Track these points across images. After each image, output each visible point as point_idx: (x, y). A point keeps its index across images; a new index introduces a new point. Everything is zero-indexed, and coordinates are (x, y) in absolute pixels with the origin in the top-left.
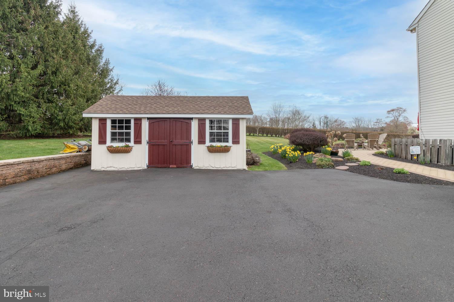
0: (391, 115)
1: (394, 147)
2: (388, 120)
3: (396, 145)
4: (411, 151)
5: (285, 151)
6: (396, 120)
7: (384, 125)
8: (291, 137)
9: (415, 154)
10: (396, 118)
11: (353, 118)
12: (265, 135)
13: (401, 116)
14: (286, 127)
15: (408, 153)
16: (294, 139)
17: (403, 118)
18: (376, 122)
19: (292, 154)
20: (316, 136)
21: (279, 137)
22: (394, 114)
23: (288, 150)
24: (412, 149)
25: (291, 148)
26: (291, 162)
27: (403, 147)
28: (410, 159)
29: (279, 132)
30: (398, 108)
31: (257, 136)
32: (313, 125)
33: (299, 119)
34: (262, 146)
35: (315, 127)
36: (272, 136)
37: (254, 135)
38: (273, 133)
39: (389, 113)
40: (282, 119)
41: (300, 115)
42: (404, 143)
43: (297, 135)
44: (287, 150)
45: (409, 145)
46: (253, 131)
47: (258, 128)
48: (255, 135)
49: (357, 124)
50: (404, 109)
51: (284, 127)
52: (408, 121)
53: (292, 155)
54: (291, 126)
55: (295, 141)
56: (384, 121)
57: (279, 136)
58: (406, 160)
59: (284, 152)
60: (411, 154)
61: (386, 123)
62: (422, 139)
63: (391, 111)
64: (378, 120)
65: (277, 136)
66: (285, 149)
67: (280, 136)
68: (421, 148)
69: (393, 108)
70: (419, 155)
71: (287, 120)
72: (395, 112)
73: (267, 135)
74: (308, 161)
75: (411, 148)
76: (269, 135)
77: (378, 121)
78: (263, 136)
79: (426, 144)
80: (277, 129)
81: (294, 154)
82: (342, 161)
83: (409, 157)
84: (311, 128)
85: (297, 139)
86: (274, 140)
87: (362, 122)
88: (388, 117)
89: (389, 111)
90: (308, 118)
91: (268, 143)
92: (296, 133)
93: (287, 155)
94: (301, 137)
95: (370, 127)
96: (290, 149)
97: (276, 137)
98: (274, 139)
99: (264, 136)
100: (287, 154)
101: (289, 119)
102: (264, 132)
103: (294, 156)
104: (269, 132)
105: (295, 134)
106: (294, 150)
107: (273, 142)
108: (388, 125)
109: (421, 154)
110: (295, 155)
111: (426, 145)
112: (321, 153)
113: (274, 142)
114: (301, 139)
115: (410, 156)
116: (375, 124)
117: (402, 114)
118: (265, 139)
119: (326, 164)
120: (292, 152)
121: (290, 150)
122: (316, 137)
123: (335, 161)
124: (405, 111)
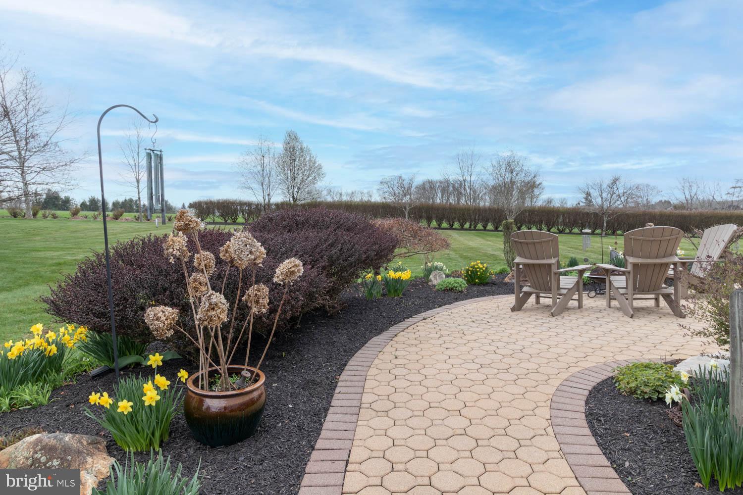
116: (731, 190)
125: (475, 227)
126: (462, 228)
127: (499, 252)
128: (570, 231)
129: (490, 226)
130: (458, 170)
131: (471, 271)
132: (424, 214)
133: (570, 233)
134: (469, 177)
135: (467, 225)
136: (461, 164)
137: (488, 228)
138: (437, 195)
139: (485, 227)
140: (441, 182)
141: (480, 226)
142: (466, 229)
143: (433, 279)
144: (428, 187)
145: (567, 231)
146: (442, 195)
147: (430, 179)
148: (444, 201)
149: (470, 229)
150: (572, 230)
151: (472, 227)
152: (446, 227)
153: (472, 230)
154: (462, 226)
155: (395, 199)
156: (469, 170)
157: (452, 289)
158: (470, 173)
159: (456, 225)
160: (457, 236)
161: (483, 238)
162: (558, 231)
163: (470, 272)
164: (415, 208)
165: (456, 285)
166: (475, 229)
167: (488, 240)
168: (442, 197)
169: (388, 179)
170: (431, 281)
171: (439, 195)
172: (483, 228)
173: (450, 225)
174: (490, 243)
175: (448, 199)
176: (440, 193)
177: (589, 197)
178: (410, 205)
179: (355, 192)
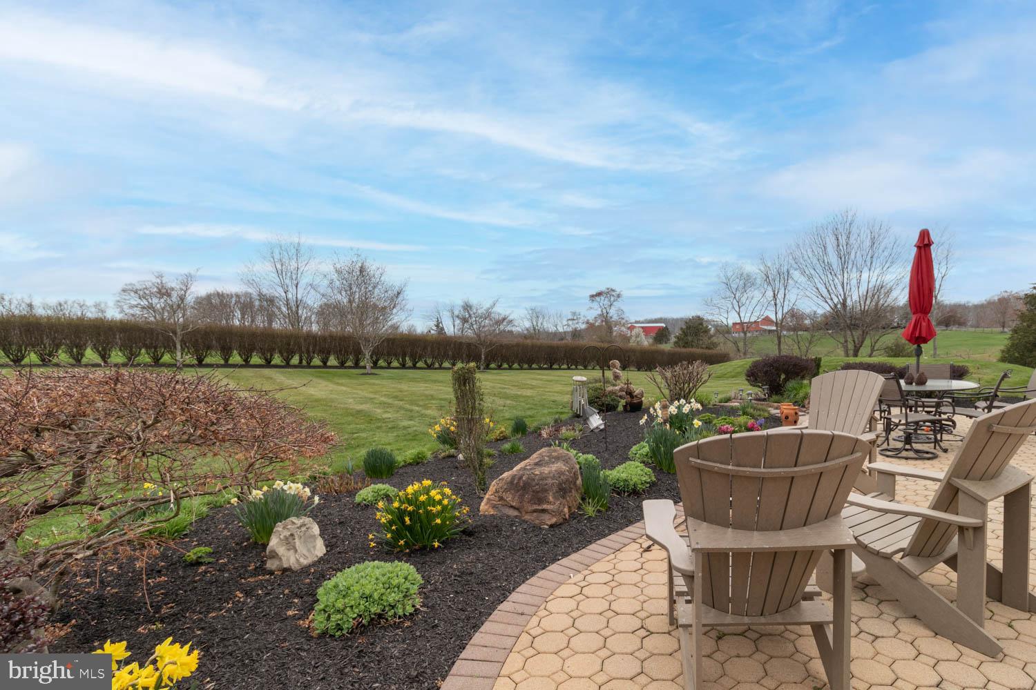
0: (595, 305)
2: (591, 316)
6: (605, 314)
7: (583, 327)
10: (605, 311)
11: (527, 310)
13: (612, 308)
17: (616, 311)
18: (570, 320)
22: (602, 302)
30: (608, 289)
32: (437, 326)
35: (442, 329)
39: (593, 301)
49: (535, 323)
50: (618, 293)
56: (584, 317)
61: (587, 322)
63: (596, 296)
64: (574, 314)
69: (599, 290)
72: (603, 298)
77: (575, 318)
84: (432, 332)
87: (544, 318)
88: (591, 308)
89: (593, 296)
95: (561, 330)
108: (591, 326)
116: (570, 323)
117: (615, 303)
124: (619, 297)
125: (309, 363)
126: (288, 365)
127: (368, 406)
128: (440, 366)
129: (332, 361)
130: (274, 275)
131: (410, 514)
132: (214, 342)
133: (441, 368)
134: (294, 287)
135: (295, 360)
136: (279, 266)
137: (329, 364)
138: (234, 315)
139: (325, 362)
140: (237, 296)
141: (317, 361)
142: (295, 367)
143: (281, 551)
144: (217, 303)
145: (437, 365)
146: (243, 315)
147: (220, 291)
148: (246, 323)
149: (300, 366)
150: (442, 364)
151: (304, 363)
152: (257, 363)
153: (303, 367)
154: (287, 360)
155: (155, 317)
156: (294, 278)
157: (380, 616)
158: (295, 282)
159: (277, 360)
160: (282, 378)
161: (328, 380)
162: (425, 366)
163: (407, 519)
164: (195, 332)
165: (393, 597)
166: (309, 366)
167: (338, 384)
168: (243, 317)
169: (138, 287)
170: (274, 555)
171: (238, 314)
172: (321, 364)
173: (266, 360)
174: (344, 388)
175: (253, 321)
176: (239, 312)
177: (440, 325)
178: (184, 327)
179: (66, 303)
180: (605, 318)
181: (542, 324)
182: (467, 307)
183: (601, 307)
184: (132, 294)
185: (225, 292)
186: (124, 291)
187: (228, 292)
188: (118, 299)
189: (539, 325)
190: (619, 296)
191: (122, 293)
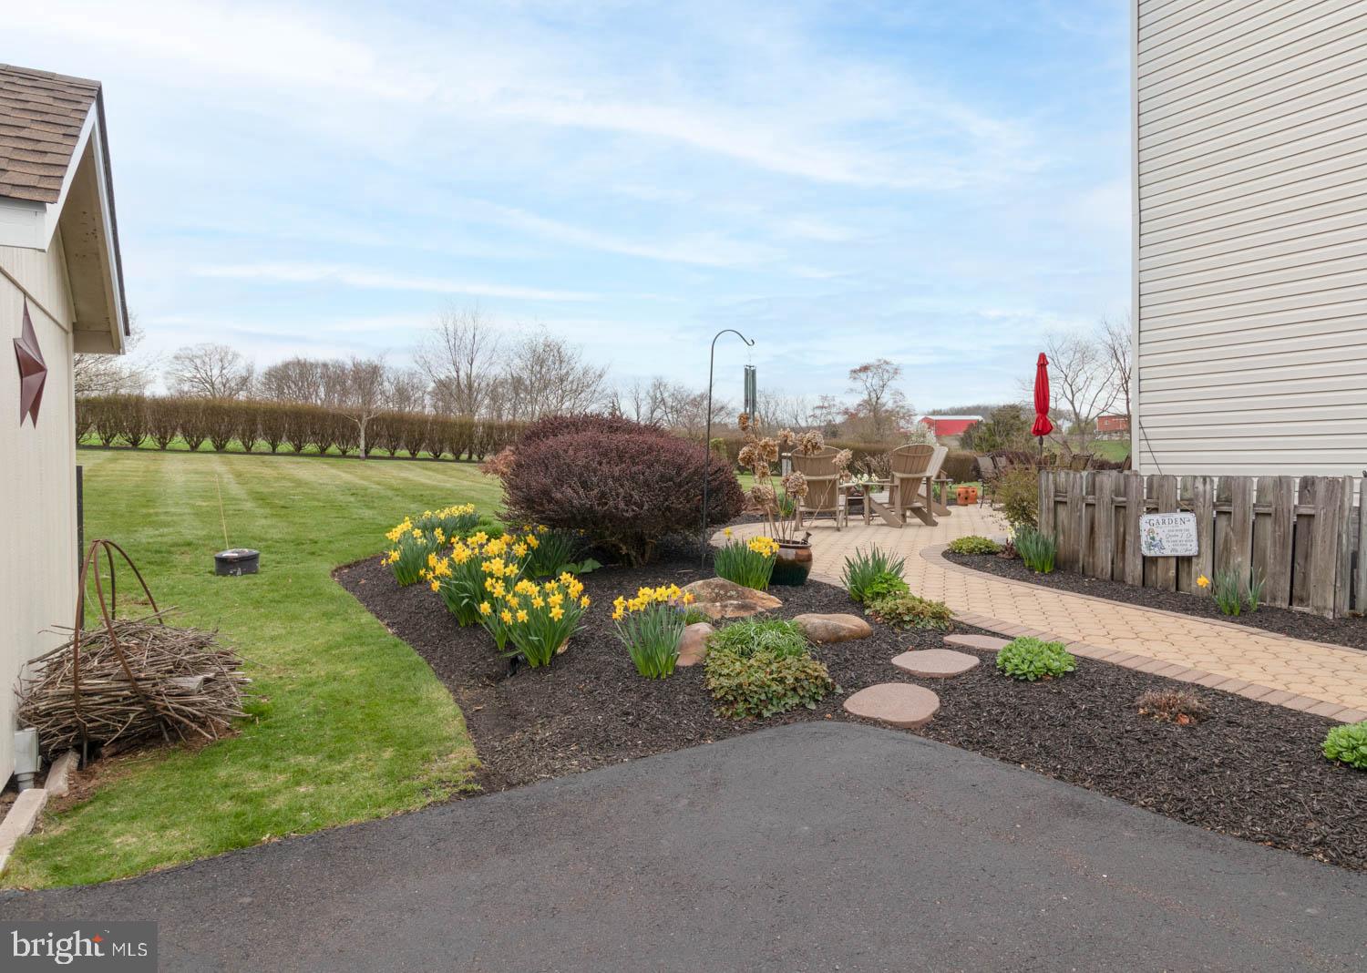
0: (859, 385)
1: (1051, 516)
2: (853, 402)
3: (1060, 509)
4: (1144, 538)
5: (473, 572)
6: (874, 400)
7: (839, 419)
8: (519, 465)
9: (1167, 552)
10: (873, 395)
12: (405, 453)
13: (886, 390)
14: (507, 417)
15: (1129, 551)
16: (540, 480)
17: (891, 394)
18: (818, 407)
19: (526, 601)
20: (680, 460)
21: (469, 460)
22: (869, 380)
23: (497, 566)
24: (1151, 531)
25: (520, 550)
26: (515, 661)
27: (1102, 516)
28: (1138, 582)
29: (470, 437)
30: (880, 360)
31: (358, 457)
33: (562, 381)
34: (368, 513)
36: (437, 458)
37: (344, 452)
38: (441, 442)
39: (855, 379)
40: (488, 385)
41: (563, 365)
42: (1107, 499)
43: (558, 457)
44: (485, 566)
45: (1132, 510)
46: (343, 436)
47: (365, 419)
48: (350, 453)
50: (895, 367)
51: (500, 416)
52: (903, 407)
53: (522, 615)
54: (529, 412)
55: (546, 493)
56: (841, 403)
57: (470, 457)
58: (1113, 587)
59: (469, 584)
60: (1146, 552)
61: (846, 412)
62: (1204, 478)
63: (860, 370)
64: (824, 398)
65: (464, 456)
66: (475, 562)
67: (475, 457)
68: (1198, 523)
69: (865, 362)
70: (1189, 559)
71: (507, 391)
72: (870, 374)
73: (413, 454)
74: (649, 659)
75: (1146, 521)
76: (422, 454)
77: (826, 404)
78: (392, 457)
79: (1229, 501)
80: (461, 426)
81: (538, 602)
82: (862, 637)
83: (1134, 569)
85: (559, 482)
86: (440, 477)
88: (852, 390)
89: (855, 372)
90: (600, 376)
91: (404, 496)
92: (551, 441)
93: (485, 608)
94: (586, 467)
96: (509, 558)
97: (457, 460)
98: (444, 472)
99: (399, 458)
100: (485, 595)
101: (517, 383)
102: (398, 439)
103: (539, 616)
104: (421, 440)
105: (543, 448)
106: (539, 567)
107: (435, 488)
108: (852, 417)
109: (1198, 556)
110: (547, 608)
111: (1225, 508)
112: (719, 580)
113: (441, 490)
114: (584, 485)
115: (1140, 567)
116: (818, 412)
117: (889, 383)
118: (395, 473)
119: (782, 681)
120: (526, 586)
121: (513, 570)
122: (680, 468)
123: (826, 642)
124: (896, 373)
140: (325, 365)
154: (457, 454)
180: (873, 406)
181: (774, 414)
182: (659, 385)
183: (867, 388)
184: (187, 362)
185: (308, 360)
186: (176, 358)
187: (312, 360)
188: (168, 369)
189: (770, 415)
190: (896, 371)
191: (174, 360)
